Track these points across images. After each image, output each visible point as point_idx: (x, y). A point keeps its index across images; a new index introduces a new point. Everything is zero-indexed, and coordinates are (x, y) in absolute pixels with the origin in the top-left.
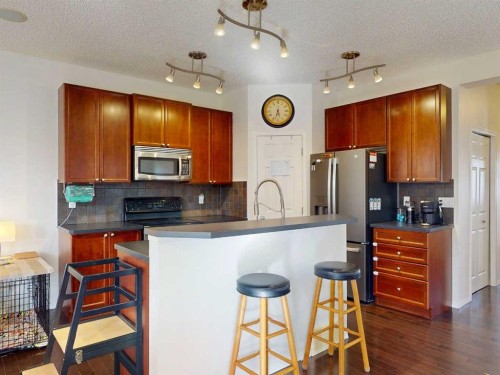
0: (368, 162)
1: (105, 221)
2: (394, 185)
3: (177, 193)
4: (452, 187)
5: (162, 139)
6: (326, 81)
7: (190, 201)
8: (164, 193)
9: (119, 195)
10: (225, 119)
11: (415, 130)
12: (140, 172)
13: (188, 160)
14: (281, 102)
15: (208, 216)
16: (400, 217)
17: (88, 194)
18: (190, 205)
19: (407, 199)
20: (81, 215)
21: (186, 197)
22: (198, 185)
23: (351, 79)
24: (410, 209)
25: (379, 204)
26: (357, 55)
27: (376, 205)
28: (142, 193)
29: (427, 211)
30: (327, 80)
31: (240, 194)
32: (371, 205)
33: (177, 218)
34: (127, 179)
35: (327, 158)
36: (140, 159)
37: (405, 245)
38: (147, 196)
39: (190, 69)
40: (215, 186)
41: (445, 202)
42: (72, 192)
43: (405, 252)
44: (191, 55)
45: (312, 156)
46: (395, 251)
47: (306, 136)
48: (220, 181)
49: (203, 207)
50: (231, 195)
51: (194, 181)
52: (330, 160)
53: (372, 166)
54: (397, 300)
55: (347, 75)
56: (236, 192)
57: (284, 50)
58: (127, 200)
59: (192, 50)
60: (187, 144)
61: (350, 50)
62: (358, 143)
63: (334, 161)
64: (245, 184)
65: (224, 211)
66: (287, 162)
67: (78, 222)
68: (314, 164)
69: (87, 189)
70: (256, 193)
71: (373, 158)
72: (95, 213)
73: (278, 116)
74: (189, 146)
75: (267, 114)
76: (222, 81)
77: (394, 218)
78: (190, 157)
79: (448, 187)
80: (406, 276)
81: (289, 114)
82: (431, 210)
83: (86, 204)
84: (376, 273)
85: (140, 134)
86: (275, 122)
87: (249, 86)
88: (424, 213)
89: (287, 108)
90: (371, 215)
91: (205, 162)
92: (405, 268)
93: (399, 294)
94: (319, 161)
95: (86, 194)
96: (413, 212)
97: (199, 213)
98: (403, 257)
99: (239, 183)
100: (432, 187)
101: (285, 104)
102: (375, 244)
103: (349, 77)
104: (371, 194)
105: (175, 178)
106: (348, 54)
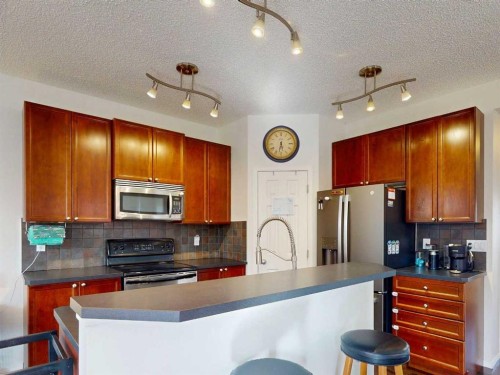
0: (386, 199)
1: (82, 266)
2: (411, 226)
3: (170, 234)
4: (485, 228)
5: (150, 172)
6: (339, 105)
7: (185, 243)
8: (155, 234)
9: (101, 235)
10: (222, 153)
11: (442, 163)
12: (122, 210)
13: (180, 197)
14: (284, 134)
15: (205, 259)
16: (419, 262)
17: (57, 236)
18: (183, 247)
19: (426, 241)
20: (53, 259)
21: (179, 239)
22: (193, 225)
23: (371, 100)
24: (433, 253)
25: (398, 246)
26: (379, 70)
27: (394, 248)
28: (128, 234)
29: (457, 256)
30: (340, 103)
31: (240, 235)
32: (389, 248)
33: (169, 262)
34: (107, 218)
35: (338, 195)
36: (122, 194)
37: (435, 296)
38: (134, 237)
39: (178, 85)
40: (211, 226)
41: (476, 245)
42: (36, 233)
43: (432, 305)
44: (179, 68)
45: (319, 193)
46: (420, 302)
47: (313, 171)
48: (216, 221)
49: (198, 249)
50: (230, 236)
51: (187, 221)
52: (341, 197)
53: (390, 203)
54: (423, 360)
55: (366, 95)
56: (235, 233)
57: (296, 43)
58: (109, 242)
59: (180, 61)
60: (179, 178)
61: (370, 64)
62: (371, 178)
63: (345, 198)
64: (244, 223)
65: (222, 254)
66: (290, 201)
67: (49, 268)
68: (321, 202)
69: (56, 229)
70: (259, 235)
71: (392, 195)
72: (70, 257)
73: (281, 149)
74: (182, 181)
75: (270, 147)
76: (217, 102)
77: (411, 264)
78: (182, 193)
79: (479, 228)
80: (435, 333)
81: (292, 147)
82: (461, 256)
83: (58, 247)
84: (396, 327)
85: (122, 166)
86: (278, 155)
87: (249, 116)
88: (453, 259)
89: (291, 141)
90: (389, 260)
91: (200, 199)
92: (432, 323)
93: (425, 353)
94: (327, 198)
95: (55, 235)
96: (437, 256)
97: (193, 255)
98: (430, 310)
99: (238, 223)
100: (459, 228)
101: (289, 136)
102: (395, 294)
103: (368, 97)
104: (389, 236)
105: (165, 217)
106: (367, 70)
